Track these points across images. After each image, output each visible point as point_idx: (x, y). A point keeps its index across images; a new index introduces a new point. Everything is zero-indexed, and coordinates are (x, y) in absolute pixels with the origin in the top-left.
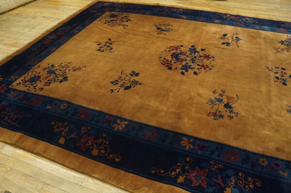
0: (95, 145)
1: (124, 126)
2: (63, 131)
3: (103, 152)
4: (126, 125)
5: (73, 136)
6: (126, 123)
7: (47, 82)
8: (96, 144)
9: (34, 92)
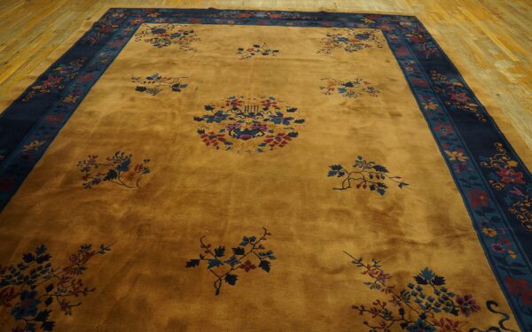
0: (506, 167)
1: (455, 153)
2: (525, 207)
3: (505, 158)
4: (452, 151)
5: (519, 193)
6: (447, 152)
7: (464, 311)
8: (503, 167)
9: (512, 316)
